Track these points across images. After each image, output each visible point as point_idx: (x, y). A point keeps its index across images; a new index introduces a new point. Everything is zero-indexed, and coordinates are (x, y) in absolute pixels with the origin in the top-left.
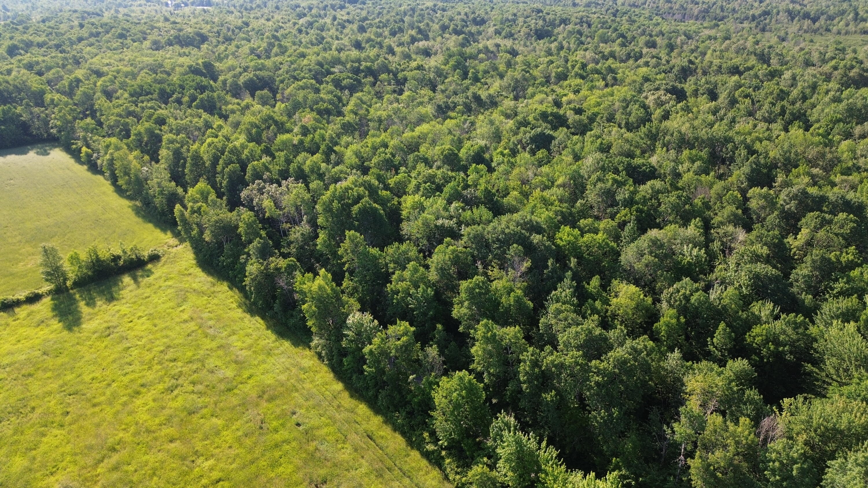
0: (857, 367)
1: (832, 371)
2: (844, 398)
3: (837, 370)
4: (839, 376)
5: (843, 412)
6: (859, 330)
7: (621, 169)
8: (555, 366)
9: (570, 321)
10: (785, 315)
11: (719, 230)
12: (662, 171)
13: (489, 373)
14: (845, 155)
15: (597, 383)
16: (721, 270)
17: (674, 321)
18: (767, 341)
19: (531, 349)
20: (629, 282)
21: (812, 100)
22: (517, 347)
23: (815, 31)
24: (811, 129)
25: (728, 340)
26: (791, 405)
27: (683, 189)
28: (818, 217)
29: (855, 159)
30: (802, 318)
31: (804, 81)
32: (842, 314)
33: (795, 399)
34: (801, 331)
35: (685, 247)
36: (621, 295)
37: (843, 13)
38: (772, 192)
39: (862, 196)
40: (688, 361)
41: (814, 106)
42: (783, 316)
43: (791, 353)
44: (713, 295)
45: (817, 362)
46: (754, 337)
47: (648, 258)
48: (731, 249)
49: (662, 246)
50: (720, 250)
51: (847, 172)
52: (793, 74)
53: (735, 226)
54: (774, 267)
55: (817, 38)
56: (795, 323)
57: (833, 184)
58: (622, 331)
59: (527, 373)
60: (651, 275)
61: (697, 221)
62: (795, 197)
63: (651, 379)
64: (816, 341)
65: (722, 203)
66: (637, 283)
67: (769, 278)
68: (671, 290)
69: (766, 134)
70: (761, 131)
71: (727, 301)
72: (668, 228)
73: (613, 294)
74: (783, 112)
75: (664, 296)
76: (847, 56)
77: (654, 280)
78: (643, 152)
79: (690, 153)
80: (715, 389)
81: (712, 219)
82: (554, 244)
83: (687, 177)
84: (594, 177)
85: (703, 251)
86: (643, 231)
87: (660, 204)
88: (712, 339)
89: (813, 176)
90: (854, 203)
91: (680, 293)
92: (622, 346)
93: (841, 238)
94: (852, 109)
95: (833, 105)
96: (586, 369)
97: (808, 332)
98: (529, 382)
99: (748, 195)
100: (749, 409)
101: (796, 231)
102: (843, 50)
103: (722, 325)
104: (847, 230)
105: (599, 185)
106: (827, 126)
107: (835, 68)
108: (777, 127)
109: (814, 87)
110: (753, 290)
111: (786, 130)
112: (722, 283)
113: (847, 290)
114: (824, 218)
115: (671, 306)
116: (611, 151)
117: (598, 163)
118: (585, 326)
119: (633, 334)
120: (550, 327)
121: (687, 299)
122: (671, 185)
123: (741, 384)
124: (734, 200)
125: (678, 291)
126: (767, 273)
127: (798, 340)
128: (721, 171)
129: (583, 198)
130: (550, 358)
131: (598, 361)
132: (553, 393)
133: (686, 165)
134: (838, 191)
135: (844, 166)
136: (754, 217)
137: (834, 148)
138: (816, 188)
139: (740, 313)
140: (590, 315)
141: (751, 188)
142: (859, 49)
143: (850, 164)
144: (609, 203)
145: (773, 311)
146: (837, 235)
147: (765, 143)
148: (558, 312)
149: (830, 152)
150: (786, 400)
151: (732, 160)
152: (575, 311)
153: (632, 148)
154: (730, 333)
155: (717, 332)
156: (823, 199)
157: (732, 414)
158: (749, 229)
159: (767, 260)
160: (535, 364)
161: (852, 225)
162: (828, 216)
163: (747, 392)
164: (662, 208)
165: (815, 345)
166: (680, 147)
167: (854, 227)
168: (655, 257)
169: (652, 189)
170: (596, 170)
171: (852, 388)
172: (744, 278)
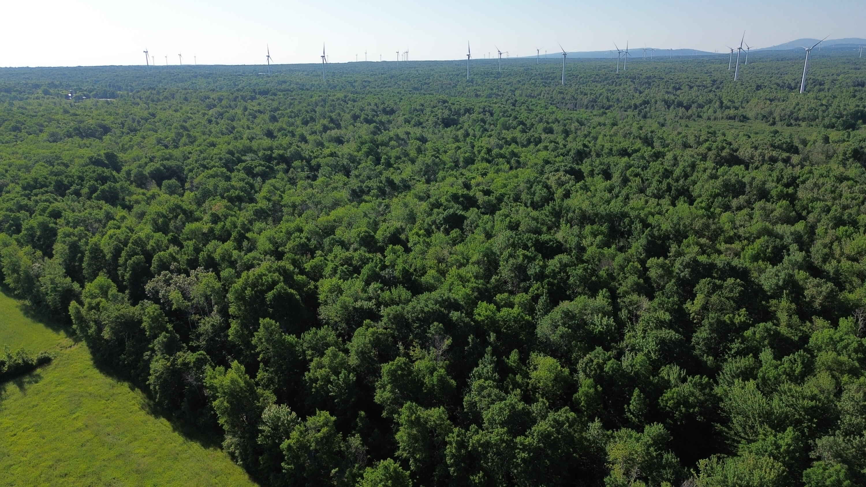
0: (761, 423)
1: (740, 429)
2: (753, 455)
3: (744, 428)
4: (747, 434)
5: (754, 469)
6: (758, 387)
7: (530, 245)
8: (481, 445)
9: (493, 397)
10: (691, 378)
11: (625, 300)
12: (568, 246)
13: (415, 459)
14: (726, 226)
15: (523, 460)
16: (630, 338)
17: (592, 390)
18: (678, 404)
19: (456, 430)
20: (546, 354)
21: (693, 178)
22: (442, 429)
23: (689, 118)
24: (695, 203)
25: (643, 406)
26: (706, 466)
27: (587, 262)
28: (710, 283)
29: (736, 229)
30: (707, 379)
31: (684, 161)
32: (741, 372)
33: (710, 460)
34: (707, 391)
35: (596, 317)
36: (539, 367)
37: (710, 101)
38: (667, 261)
39: (745, 262)
40: (608, 430)
41: (695, 183)
42: (689, 379)
43: (700, 413)
44: (626, 362)
45: (726, 421)
46: (667, 401)
47: (562, 329)
48: (637, 317)
49: (573, 317)
50: (628, 318)
51: (730, 240)
52: (675, 155)
53: (639, 295)
54: (677, 331)
55: (691, 123)
56: (701, 384)
57: (720, 253)
58: (544, 404)
59: (453, 456)
60: (566, 346)
61: (603, 292)
62: (687, 266)
63: (575, 451)
64: (722, 400)
65: (624, 273)
66: (553, 355)
67: (673, 342)
68: (585, 359)
69: (657, 209)
70: (652, 206)
71: (638, 367)
72: (577, 299)
73: (532, 367)
74: (669, 188)
75: (580, 366)
76: (718, 138)
77: (570, 351)
78: (549, 229)
79: (592, 229)
80: (635, 456)
81: (618, 289)
82: (473, 320)
83: (591, 251)
84: (506, 253)
85: (612, 320)
86: (556, 304)
87: (568, 277)
88: (628, 406)
89: (701, 246)
90: (739, 269)
91: (595, 363)
92: (545, 419)
93: (732, 302)
94: (727, 184)
95: (711, 181)
96: (511, 446)
97: (714, 392)
98: (455, 464)
99: (647, 265)
100: (668, 473)
101: (693, 297)
102: (714, 133)
103: (636, 391)
104: (736, 293)
105: (511, 261)
106: (709, 200)
107: (709, 149)
108: (665, 202)
109: (693, 166)
110: (660, 355)
111: (674, 205)
112: (633, 349)
113: (743, 349)
114: (714, 284)
115: (587, 376)
116: (520, 229)
117: (509, 240)
118: (508, 402)
119: (555, 406)
120: (473, 405)
121: (600, 367)
122: (576, 258)
123: (660, 449)
124: (636, 271)
125: (592, 361)
126: (671, 337)
127: (706, 400)
128: (621, 244)
129: (497, 274)
130: (476, 438)
131: (523, 437)
132: (481, 474)
133: (590, 239)
134: (724, 258)
135: (727, 235)
136: (655, 285)
137: (717, 220)
138: (706, 256)
139: (651, 378)
140: (513, 390)
141: (649, 259)
142: (727, 132)
143: (732, 233)
144: (522, 277)
145: (680, 374)
146: (728, 298)
147: (657, 217)
148: (482, 388)
149: (714, 223)
150: (701, 461)
151: (630, 233)
152: (497, 387)
153: (539, 225)
154: (645, 399)
155: (633, 398)
156: (712, 266)
157: (654, 480)
158: (651, 298)
159: (670, 325)
160: (461, 445)
161: (740, 288)
162: (718, 282)
163: (665, 456)
164: (571, 280)
165: (721, 405)
166: (582, 223)
167: (742, 291)
168: (568, 328)
169: (560, 263)
170: (507, 247)
171: (759, 444)
172: (651, 345)
